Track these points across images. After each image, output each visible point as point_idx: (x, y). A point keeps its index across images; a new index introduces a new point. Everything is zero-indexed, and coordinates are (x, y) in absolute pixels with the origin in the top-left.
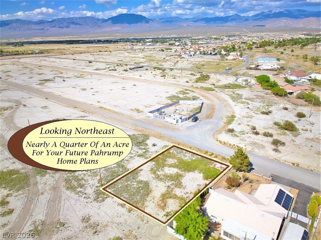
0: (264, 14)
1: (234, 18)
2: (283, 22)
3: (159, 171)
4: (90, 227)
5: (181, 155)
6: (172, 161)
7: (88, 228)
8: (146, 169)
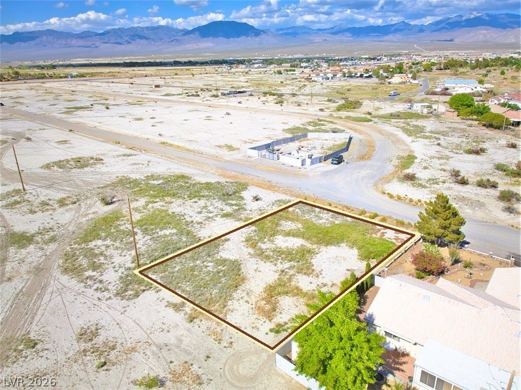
0: (450, 21)
1: (399, 28)
2: (483, 34)
3: (264, 243)
4: (93, 352)
5: (311, 216)
6: (291, 225)
7: (88, 353)
8: (236, 238)
